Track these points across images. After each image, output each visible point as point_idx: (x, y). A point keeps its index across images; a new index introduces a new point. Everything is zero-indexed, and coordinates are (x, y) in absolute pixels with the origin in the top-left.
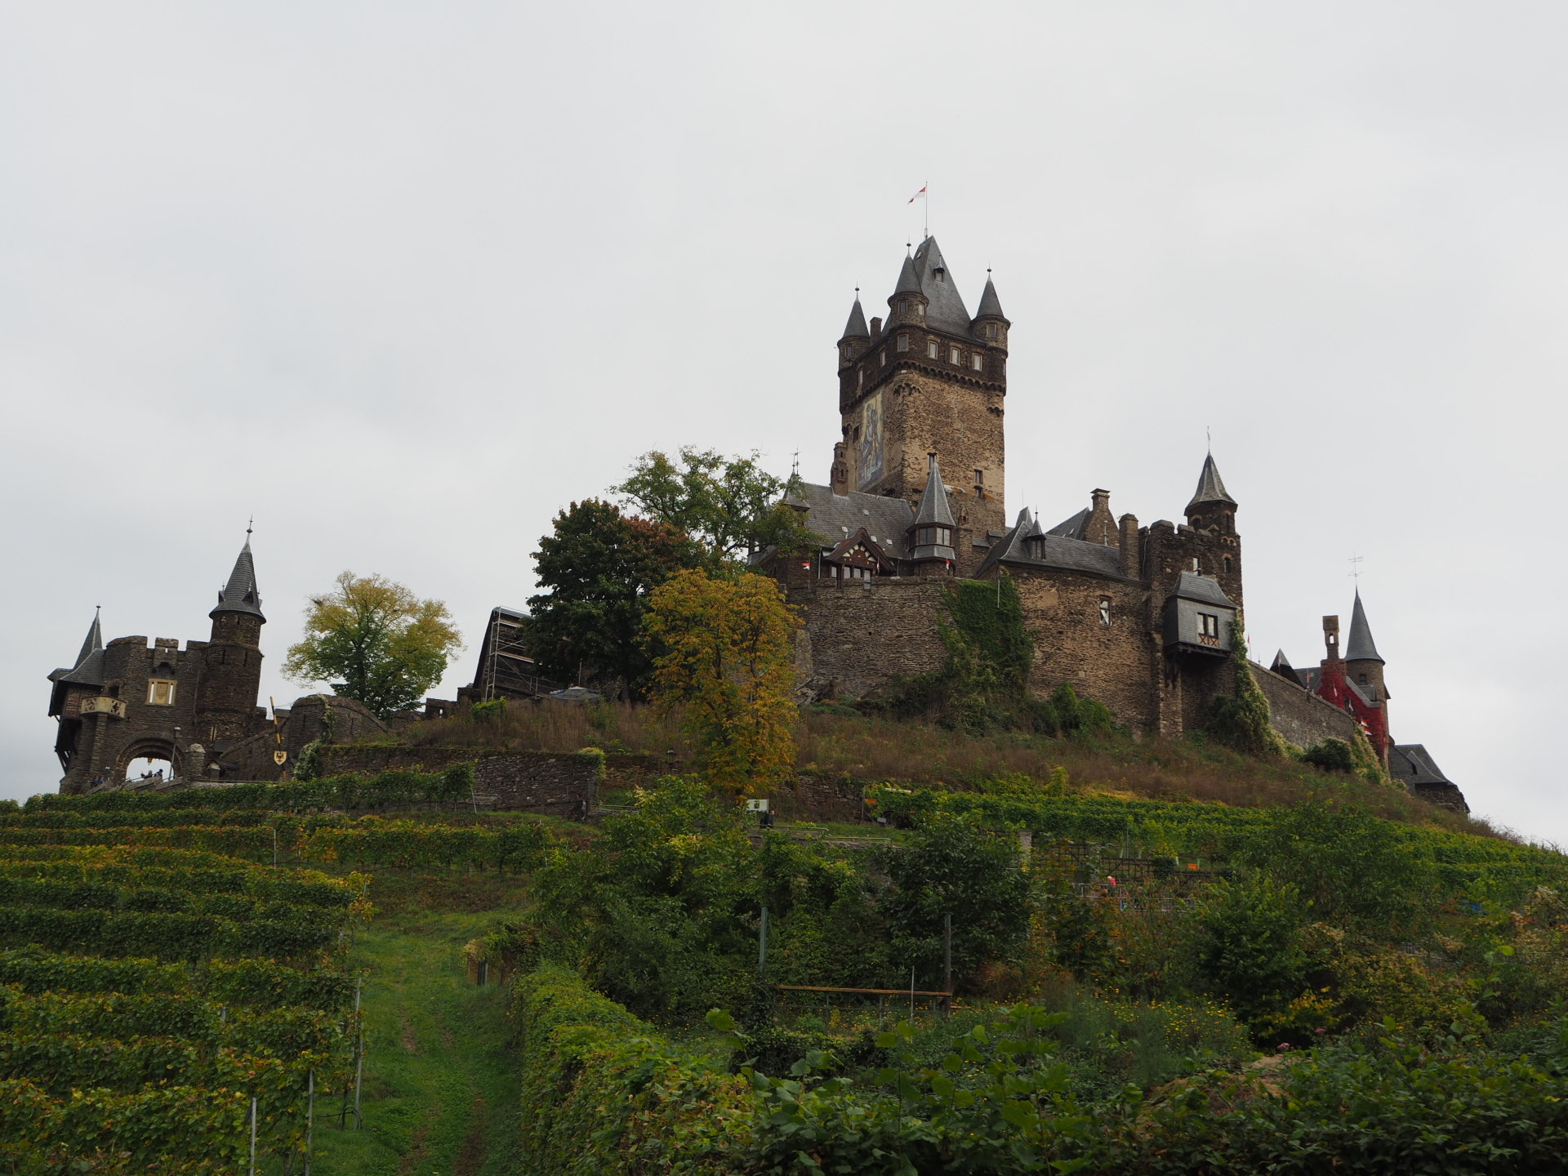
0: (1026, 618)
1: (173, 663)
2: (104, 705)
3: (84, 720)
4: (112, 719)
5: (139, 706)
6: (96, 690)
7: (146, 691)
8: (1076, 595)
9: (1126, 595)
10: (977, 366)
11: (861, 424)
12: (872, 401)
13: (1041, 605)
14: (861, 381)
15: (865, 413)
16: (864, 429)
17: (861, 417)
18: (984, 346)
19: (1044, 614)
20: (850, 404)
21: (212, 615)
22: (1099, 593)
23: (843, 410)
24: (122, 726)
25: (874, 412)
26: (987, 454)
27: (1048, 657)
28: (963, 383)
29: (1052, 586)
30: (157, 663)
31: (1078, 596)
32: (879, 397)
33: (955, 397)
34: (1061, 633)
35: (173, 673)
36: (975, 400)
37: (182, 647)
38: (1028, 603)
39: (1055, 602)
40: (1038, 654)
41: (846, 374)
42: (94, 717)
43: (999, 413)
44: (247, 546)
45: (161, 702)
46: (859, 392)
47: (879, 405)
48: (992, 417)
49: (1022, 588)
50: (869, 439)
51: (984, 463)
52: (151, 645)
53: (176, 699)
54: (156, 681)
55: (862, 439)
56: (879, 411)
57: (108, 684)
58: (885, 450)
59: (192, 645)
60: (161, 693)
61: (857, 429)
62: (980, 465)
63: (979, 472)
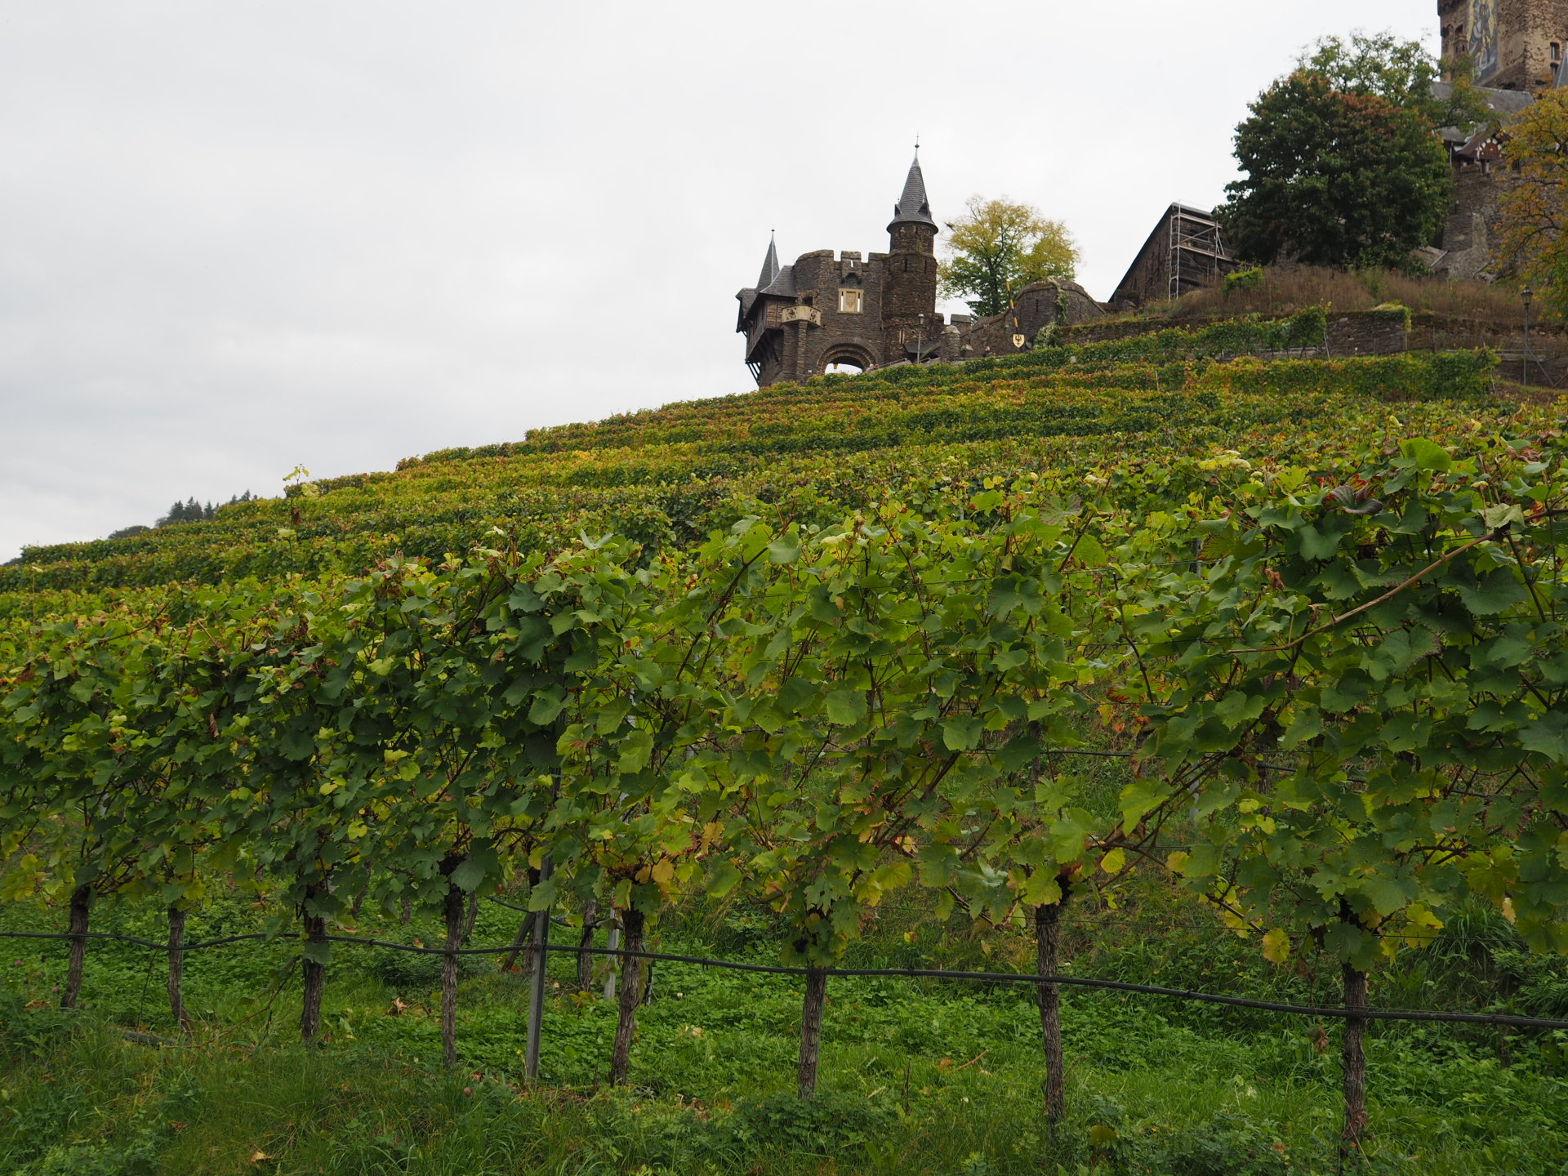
1: (859, 273)
2: (803, 313)
3: (786, 328)
4: (811, 326)
5: (832, 315)
6: (791, 301)
7: (837, 301)
11: (1466, 22)
15: (1471, 10)
16: (1470, 26)
17: (1466, 15)
20: (1451, 4)
21: (889, 229)
23: (1442, 12)
24: (818, 333)
25: (1484, 7)
30: (845, 274)
35: (859, 283)
37: (865, 259)
42: (795, 325)
44: (916, 161)
45: (851, 310)
50: (1478, 35)
52: (837, 258)
53: (864, 308)
54: (845, 290)
55: (1468, 37)
57: (801, 295)
58: (1500, 44)
59: (873, 257)
60: (850, 302)
61: (1460, 29)
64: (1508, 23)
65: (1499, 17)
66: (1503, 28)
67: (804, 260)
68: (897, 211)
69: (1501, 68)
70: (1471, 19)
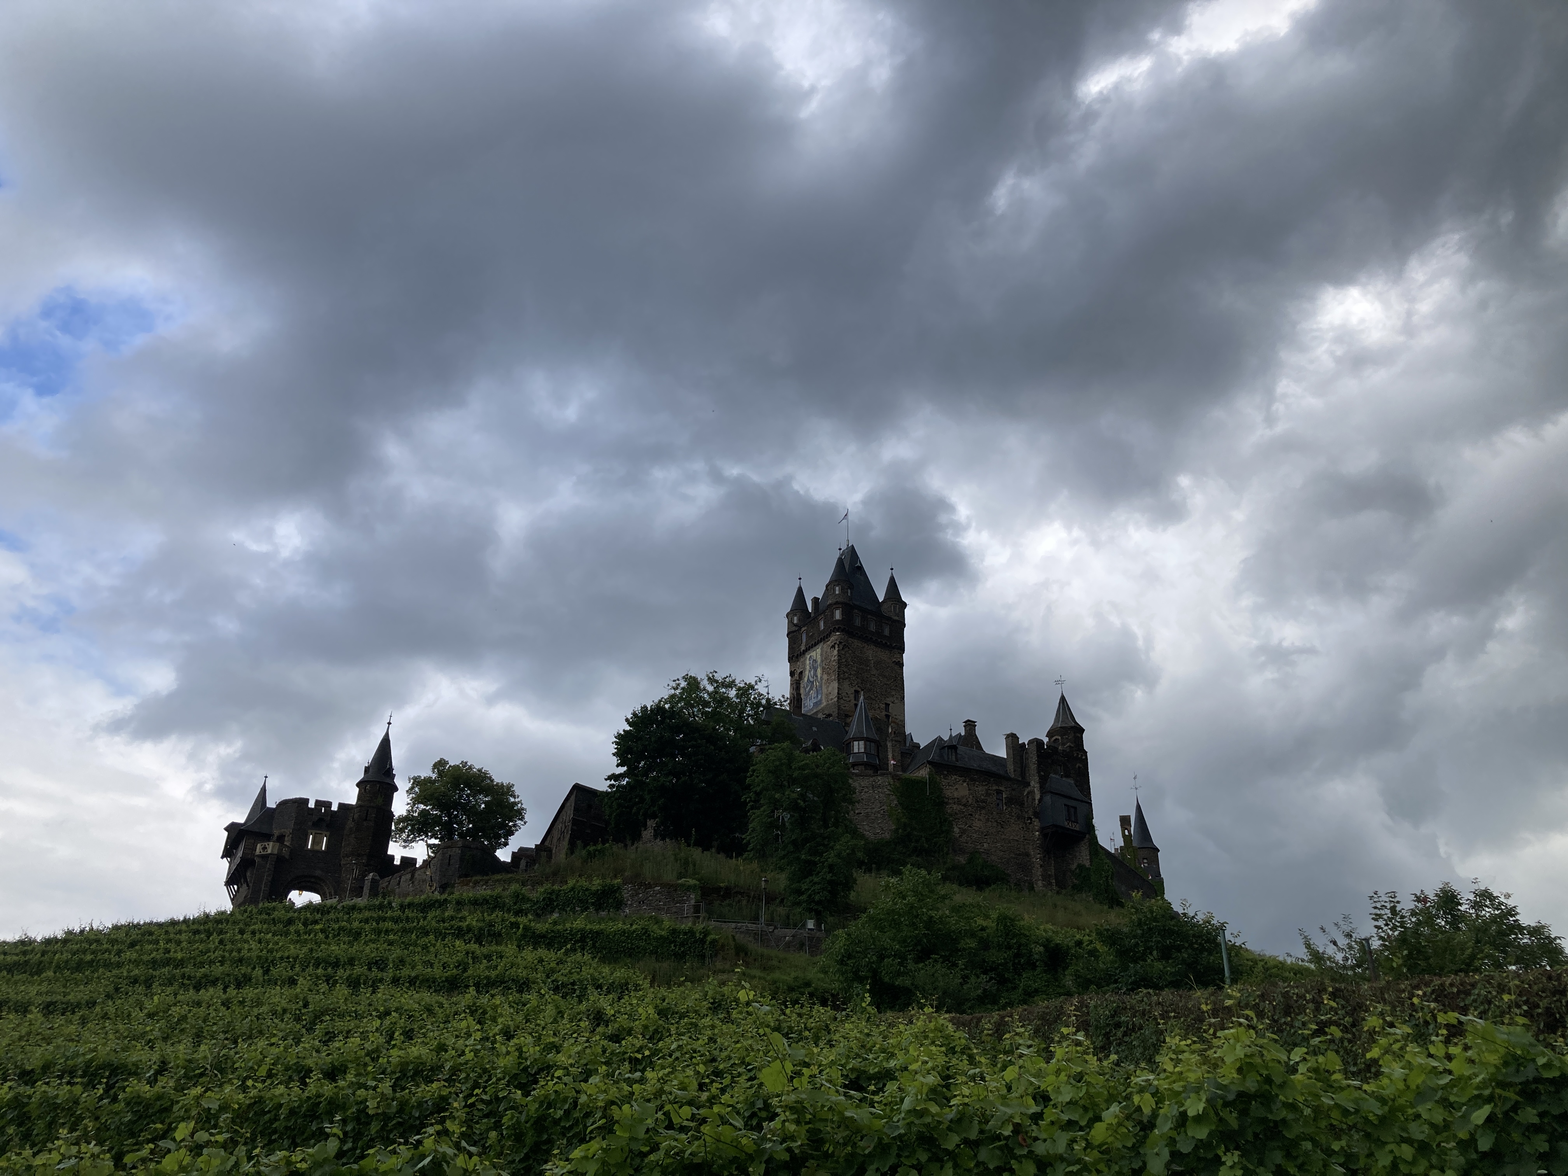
0: (947, 803)
1: (327, 819)
2: (275, 848)
3: (258, 859)
4: (281, 860)
5: (300, 851)
6: (267, 837)
7: (305, 840)
8: (980, 788)
9: (1014, 790)
10: (887, 632)
11: (805, 669)
12: (813, 654)
13: (956, 795)
14: (804, 640)
15: (808, 662)
16: (807, 672)
17: (804, 664)
18: (890, 619)
19: (959, 801)
20: (795, 656)
21: (358, 785)
22: (995, 788)
23: (790, 660)
24: (285, 865)
25: (815, 661)
26: (893, 693)
27: (963, 832)
28: (877, 644)
29: (964, 781)
30: (315, 818)
31: (981, 790)
32: (819, 651)
33: (871, 653)
34: (971, 815)
35: (326, 828)
36: (883, 655)
37: (335, 808)
38: (948, 793)
39: (967, 792)
40: (956, 830)
41: (792, 636)
42: (266, 858)
43: (901, 665)
44: (387, 734)
45: (318, 848)
46: (803, 648)
47: (819, 657)
48: (896, 667)
49: (944, 782)
50: (811, 679)
51: (891, 699)
52: (311, 805)
53: (328, 846)
54: (314, 832)
55: (806, 679)
56: (819, 661)
57: (276, 833)
58: (824, 687)
59: (341, 806)
60: (318, 841)
61: (801, 673)
62: (888, 701)
63: (887, 705)
64: (828, 674)
65: (823, 669)
66: (825, 677)
67: (284, 804)
68: (366, 770)
69: (824, 703)
70: (808, 667)
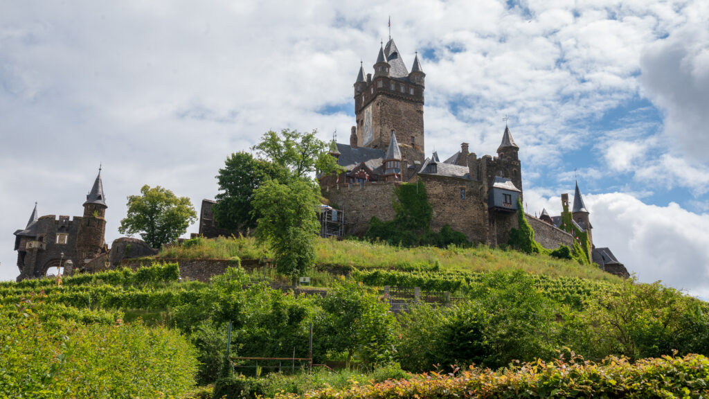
0: (429, 198)
1: (67, 226)
2: (36, 244)
3: (27, 251)
4: (40, 251)
5: (51, 245)
6: (33, 238)
7: (55, 238)
8: (450, 187)
9: (472, 187)
10: (412, 92)
12: (368, 109)
13: (435, 192)
14: (363, 100)
15: (365, 114)
16: (365, 121)
18: (414, 84)
19: (437, 196)
20: (358, 111)
21: (84, 205)
22: (460, 186)
23: (356, 113)
24: (44, 253)
25: (369, 113)
26: (417, 129)
27: (439, 214)
28: (405, 100)
29: (440, 184)
30: (60, 226)
32: (371, 107)
33: (402, 106)
34: (444, 204)
35: (67, 230)
36: (411, 107)
37: (71, 219)
38: (430, 191)
39: (441, 191)
41: (357, 98)
42: (31, 250)
43: (421, 112)
45: (62, 243)
46: (363, 105)
47: (371, 110)
48: (418, 114)
49: (428, 185)
50: (367, 124)
51: (415, 134)
52: (57, 218)
53: (68, 241)
54: (59, 234)
55: (364, 125)
56: (371, 112)
57: (38, 235)
58: (373, 129)
59: (75, 218)
60: (62, 239)
61: (362, 121)
62: (413, 135)
63: (413, 137)
64: (376, 121)
65: (373, 118)
66: (374, 123)
68: (88, 197)
69: (374, 139)
70: (365, 117)
